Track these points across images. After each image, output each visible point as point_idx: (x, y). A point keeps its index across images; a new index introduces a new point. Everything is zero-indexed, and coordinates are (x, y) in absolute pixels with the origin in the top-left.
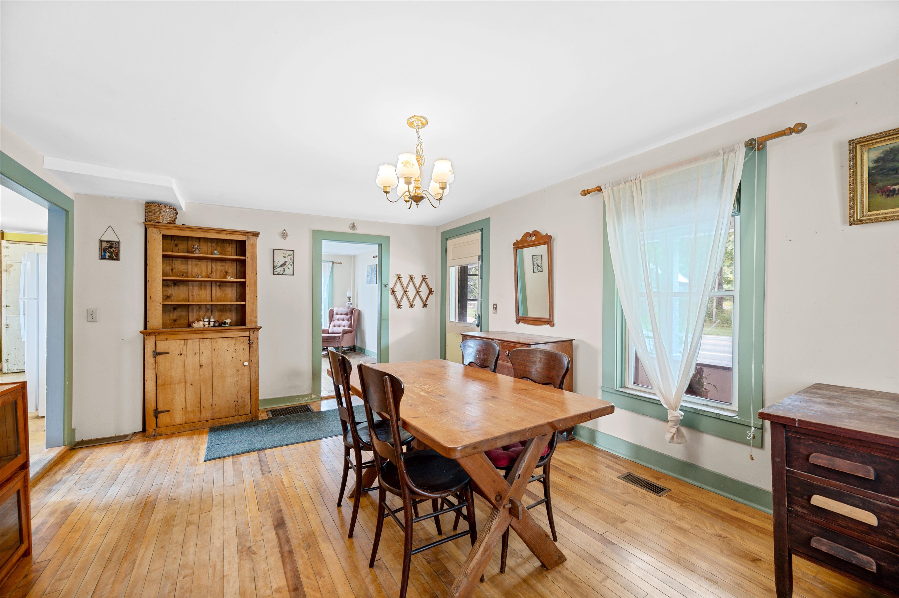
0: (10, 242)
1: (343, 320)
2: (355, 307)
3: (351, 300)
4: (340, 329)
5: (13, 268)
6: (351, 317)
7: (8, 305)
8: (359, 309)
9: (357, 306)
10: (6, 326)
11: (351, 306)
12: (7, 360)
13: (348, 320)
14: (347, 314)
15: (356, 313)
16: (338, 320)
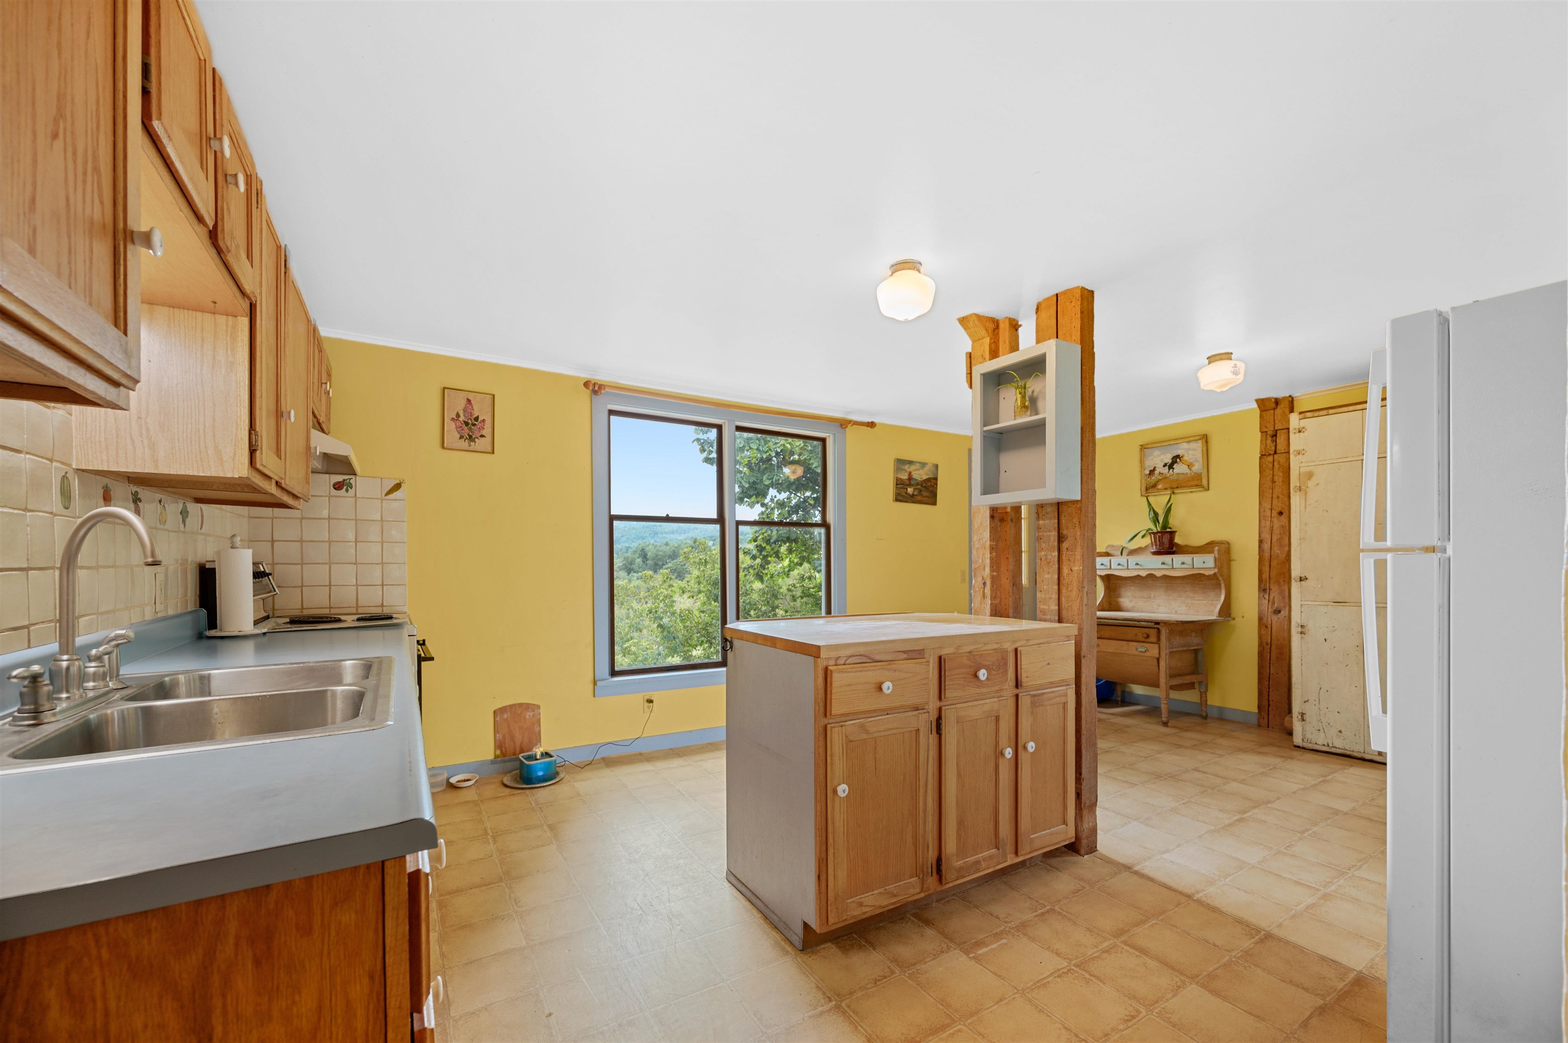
0: (1309, 414)
5: (1313, 479)
7: (1303, 576)
10: (1300, 629)
12: (1303, 714)
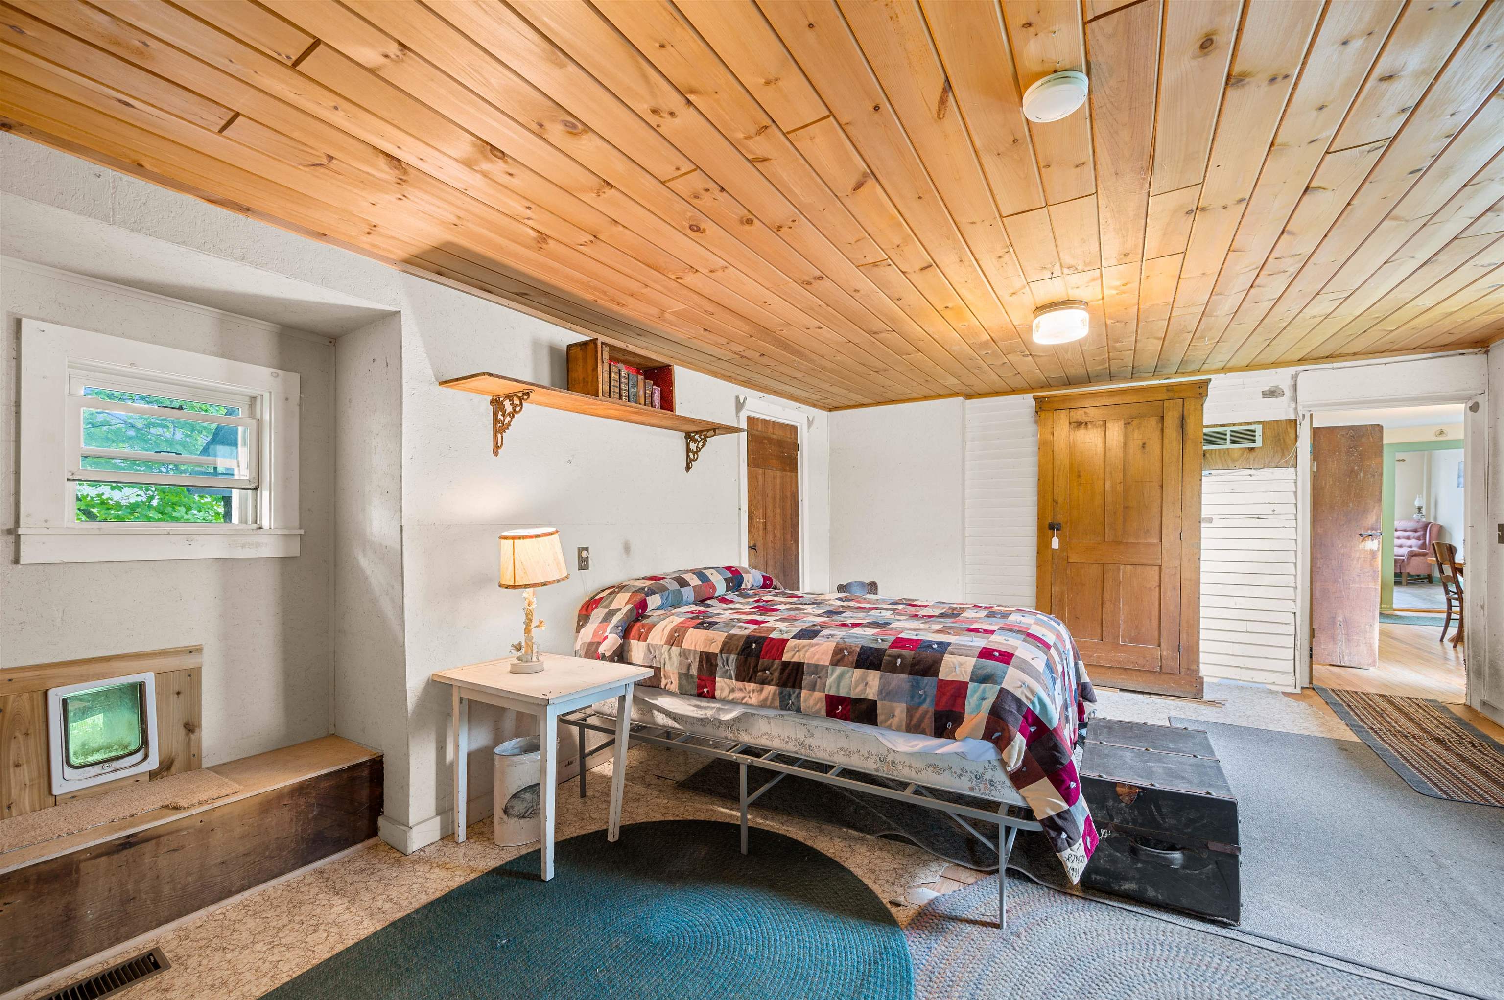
1: (1408, 538)
2: (1432, 520)
3: (1424, 511)
4: (1405, 551)
6: (1425, 534)
8: (1440, 522)
9: (1435, 518)
11: (1424, 520)
13: (1418, 539)
14: (1415, 531)
15: (1435, 530)
16: (1398, 538)
